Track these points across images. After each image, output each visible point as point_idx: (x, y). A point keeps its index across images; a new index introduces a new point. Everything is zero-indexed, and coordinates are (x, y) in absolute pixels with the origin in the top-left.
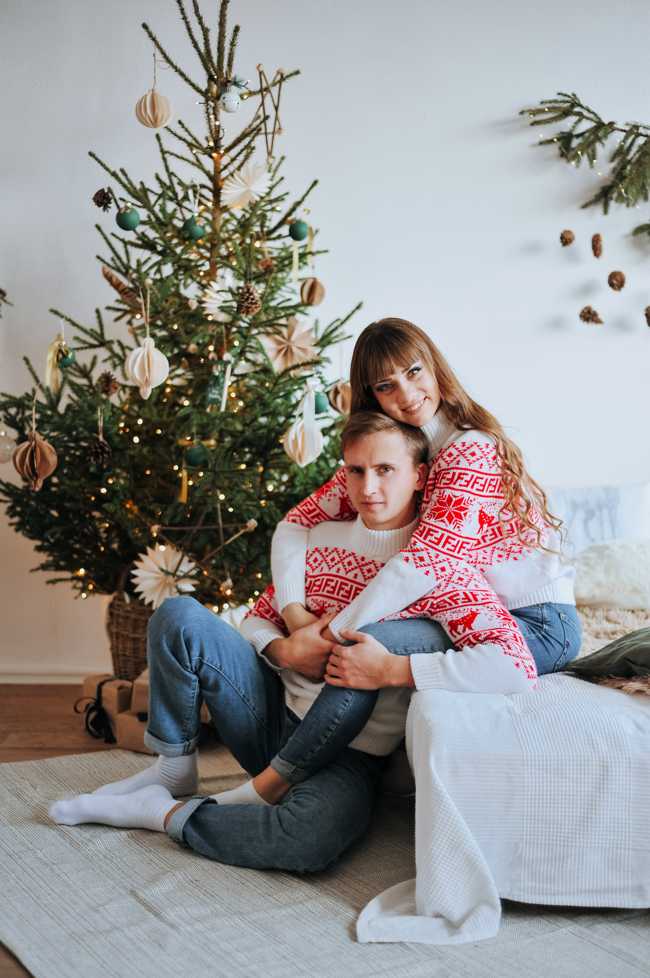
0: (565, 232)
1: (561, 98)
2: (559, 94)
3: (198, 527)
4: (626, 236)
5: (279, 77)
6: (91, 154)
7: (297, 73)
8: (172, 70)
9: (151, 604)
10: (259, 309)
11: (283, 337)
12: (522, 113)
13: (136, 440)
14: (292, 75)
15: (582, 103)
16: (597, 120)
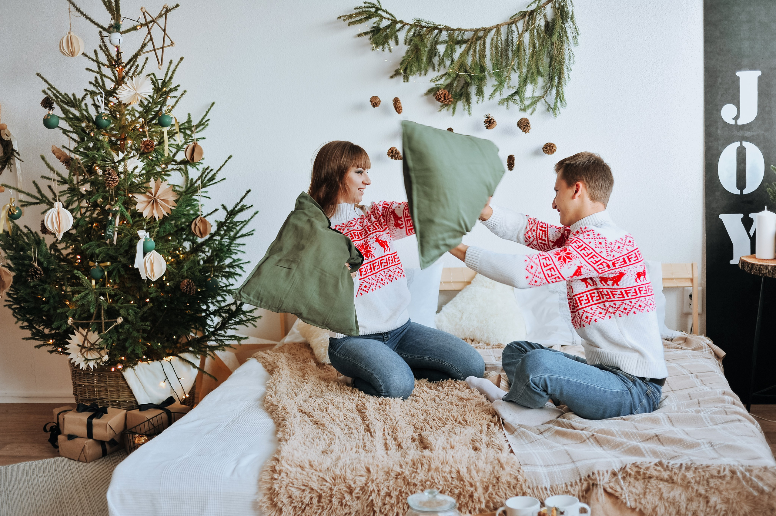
0: (373, 98)
1: (366, 5)
2: (364, 3)
3: (92, 321)
4: (422, 96)
5: (165, 9)
6: (38, 75)
7: (177, 6)
8: (83, 18)
9: (79, 365)
10: (117, 184)
11: (152, 194)
12: (339, 18)
13: (79, 257)
14: (174, 8)
15: (383, 8)
16: (393, 18)
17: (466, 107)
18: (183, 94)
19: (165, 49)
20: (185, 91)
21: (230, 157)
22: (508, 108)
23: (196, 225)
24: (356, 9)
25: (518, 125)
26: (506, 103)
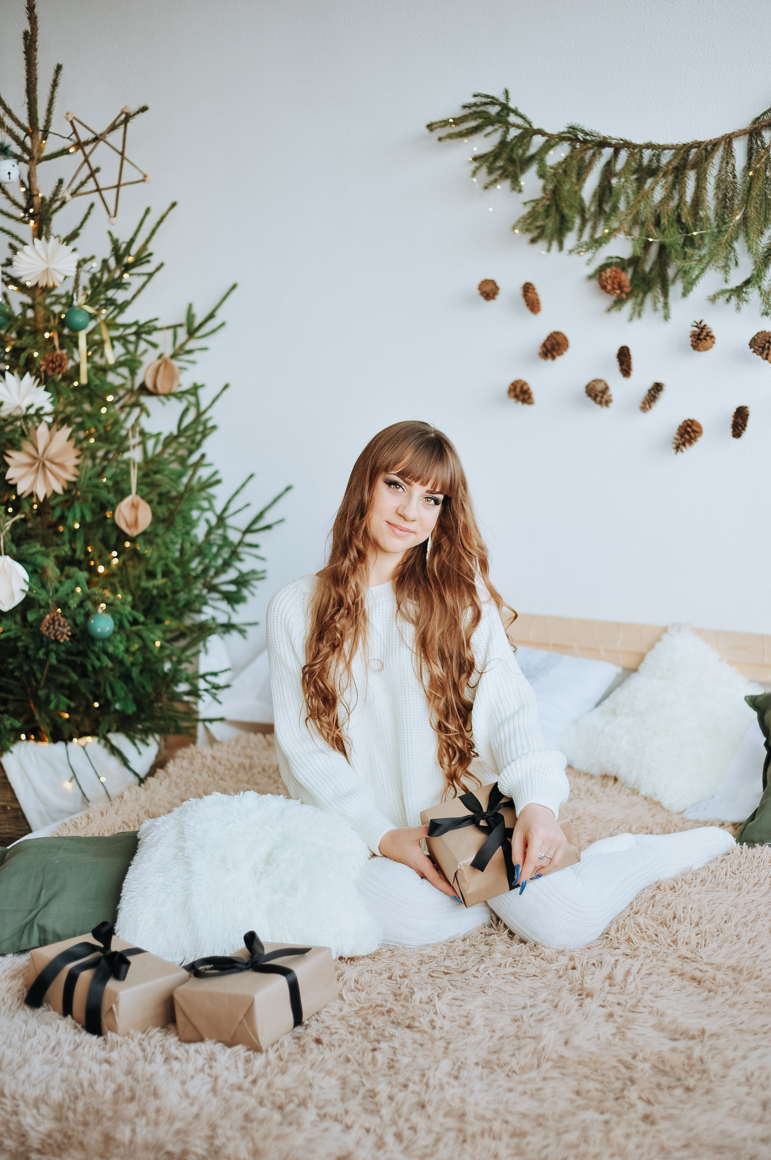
0: (480, 281)
2: (475, 96)
5: (123, 116)
7: (144, 109)
11: (37, 450)
12: (430, 127)
14: (138, 113)
15: (512, 105)
16: (528, 126)
17: (660, 305)
18: (158, 269)
19: (122, 189)
20: (162, 265)
21: (226, 387)
22: (738, 309)
23: (120, 511)
24: (464, 107)
25: (751, 345)
26: (733, 298)
